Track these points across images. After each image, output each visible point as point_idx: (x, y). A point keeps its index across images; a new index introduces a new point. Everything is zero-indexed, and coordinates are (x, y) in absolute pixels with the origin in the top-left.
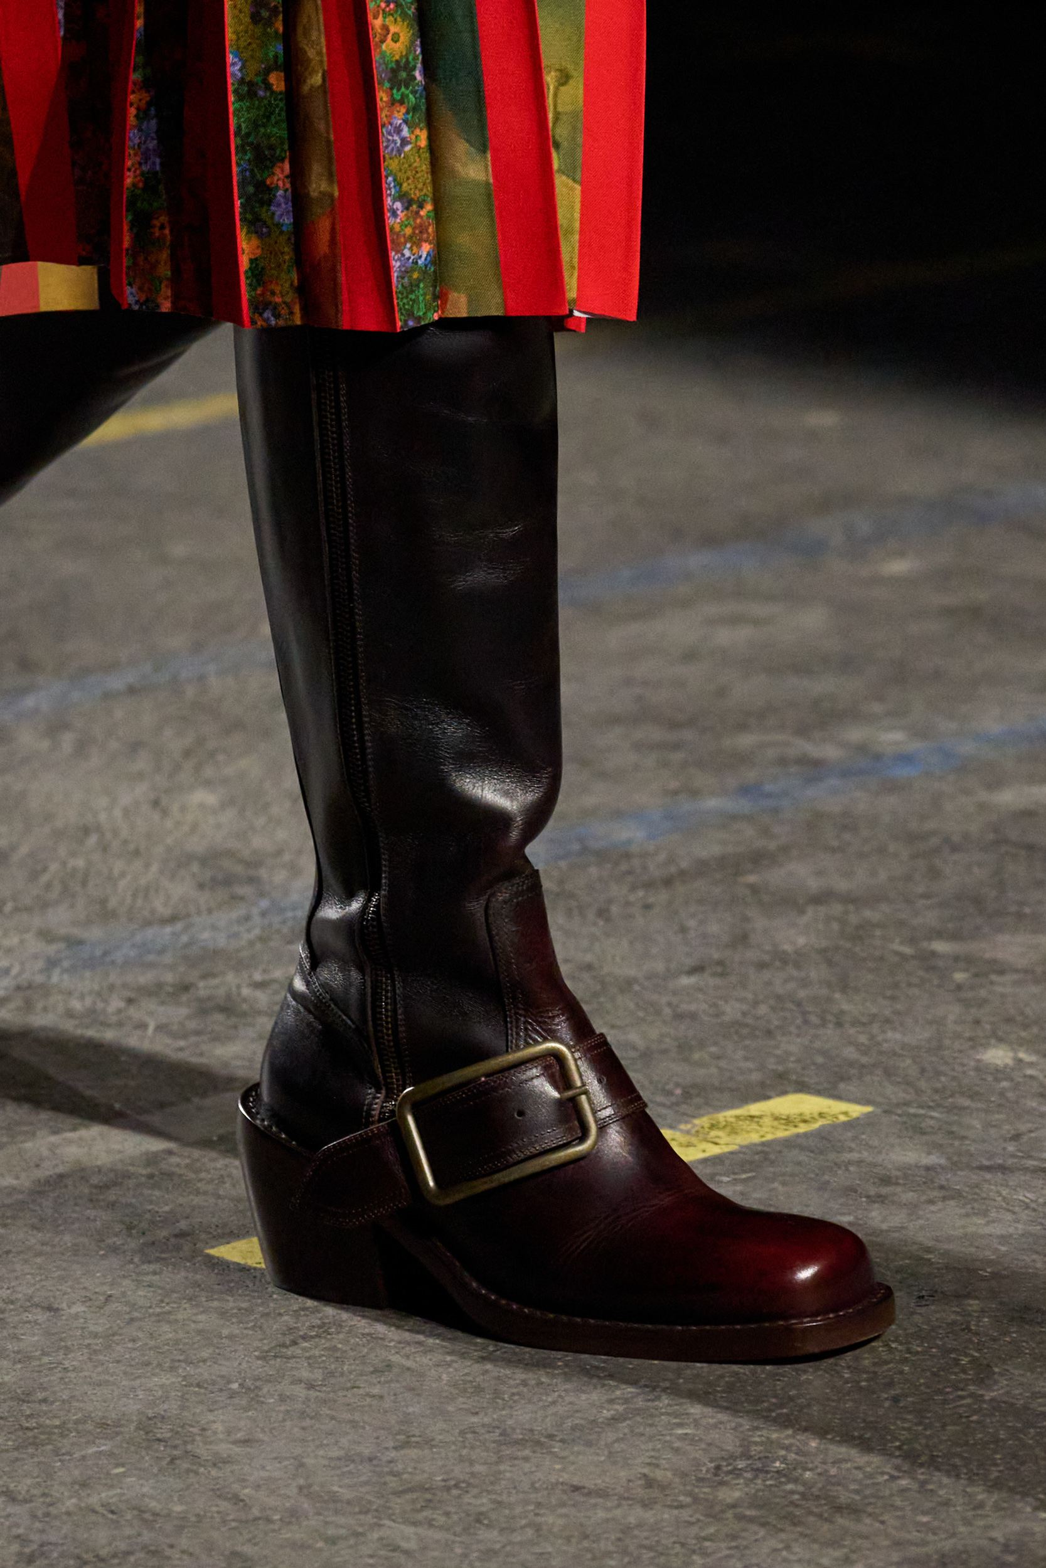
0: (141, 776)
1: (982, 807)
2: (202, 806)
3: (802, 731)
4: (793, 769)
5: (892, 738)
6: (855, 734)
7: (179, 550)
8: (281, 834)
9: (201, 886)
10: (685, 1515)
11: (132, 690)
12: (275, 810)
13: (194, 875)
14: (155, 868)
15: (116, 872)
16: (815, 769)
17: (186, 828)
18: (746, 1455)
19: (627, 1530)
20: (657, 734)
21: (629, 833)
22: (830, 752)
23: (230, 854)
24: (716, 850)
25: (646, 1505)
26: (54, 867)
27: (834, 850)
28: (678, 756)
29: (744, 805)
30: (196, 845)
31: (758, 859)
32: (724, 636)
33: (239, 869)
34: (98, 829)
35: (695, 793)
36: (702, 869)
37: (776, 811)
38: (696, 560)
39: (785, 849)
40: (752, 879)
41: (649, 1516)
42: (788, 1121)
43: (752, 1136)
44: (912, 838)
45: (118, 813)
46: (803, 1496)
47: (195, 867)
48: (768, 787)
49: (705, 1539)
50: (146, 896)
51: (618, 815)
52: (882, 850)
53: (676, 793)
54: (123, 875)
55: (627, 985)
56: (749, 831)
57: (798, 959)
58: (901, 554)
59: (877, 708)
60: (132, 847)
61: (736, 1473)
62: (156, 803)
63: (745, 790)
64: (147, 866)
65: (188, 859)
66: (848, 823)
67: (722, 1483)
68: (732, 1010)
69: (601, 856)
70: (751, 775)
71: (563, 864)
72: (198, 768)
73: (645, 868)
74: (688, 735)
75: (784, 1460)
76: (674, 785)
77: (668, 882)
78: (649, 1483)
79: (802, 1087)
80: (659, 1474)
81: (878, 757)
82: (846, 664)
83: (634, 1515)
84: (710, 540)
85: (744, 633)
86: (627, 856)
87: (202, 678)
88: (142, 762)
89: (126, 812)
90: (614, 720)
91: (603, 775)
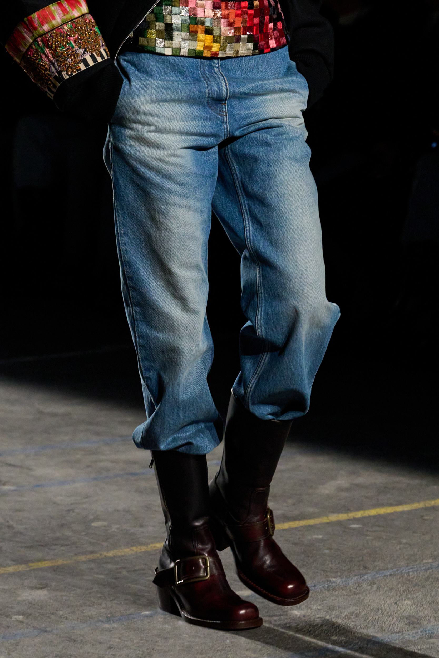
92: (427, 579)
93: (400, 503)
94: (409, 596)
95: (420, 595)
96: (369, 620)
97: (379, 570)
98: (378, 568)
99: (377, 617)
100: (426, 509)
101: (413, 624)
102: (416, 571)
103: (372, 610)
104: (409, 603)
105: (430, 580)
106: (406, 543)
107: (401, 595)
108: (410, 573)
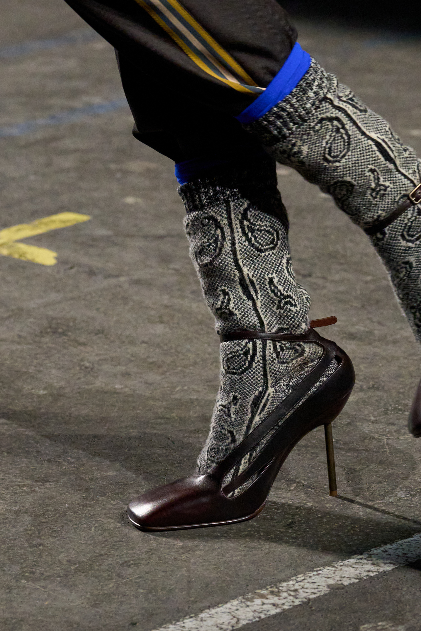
5: (97, 100)
10: (30, 347)
16: (72, 110)
18: (50, 327)
19: (12, 352)
25: (19, 343)
41: (19, 347)
42: (64, 222)
43: (53, 227)
46: (68, 340)
49: (37, 354)
55: (13, 179)
57: (68, 170)
61: (47, 333)
67: (42, 336)
68: (47, 186)
75: (62, 328)
78: (20, 336)
79: (69, 210)
80: (23, 334)
83: (15, 347)
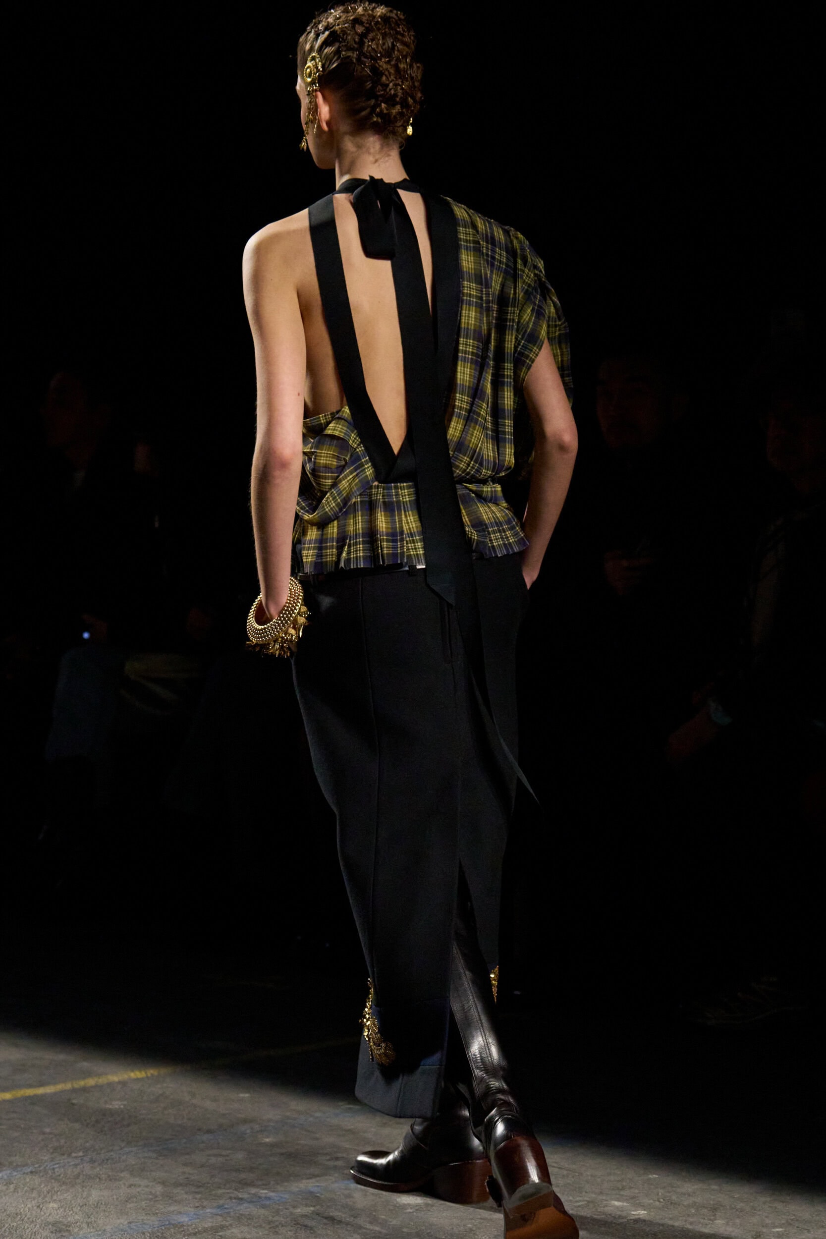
0: (34, 1199)
1: (291, 1213)
2: (53, 1208)
3: (236, 1190)
4: (234, 1201)
6: (253, 1191)
7: (47, 1130)
8: (77, 1217)
9: (52, 1232)
11: (31, 1172)
12: (75, 1210)
13: (49, 1229)
14: (38, 1226)
15: (26, 1228)
17: (48, 1215)
20: (193, 1189)
21: (184, 1219)
22: (246, 1196)
23: (60, 1222)
24: (210, 1225)
26: (6, 1226)
27: (246, 1225)
28: (198, 1196)
29: (219, 1211)
30: (51, 1219)
31: (222, 1227)
32: (213, 1160)
33: (64, 1227)
34: (21, 1214)
35: (204, 1207)
36: (205, 1230)
37: (229, 1213)
38: (205, 1137)
39: (231, 1225)
40: (220, 1234)
44: (270, 1222)
45: (27, 1209)
47: (50, 1226)
48: (226, 1206)
50: (35, 1235)
51: (180, 1213)
52: (260, 1226)
53: (198, 1207)
54: (28, 1228)
56: (220, 1219)
58: (268, 1137)
59: (260, 1183)
60: (31, 1220)
62: (38, 1207)
63: (219, 1207)
64: (35, 1225)
65: (49, 1223)
66: (250, 1217)
69: (175, 1226)
70: (221, 1202)
71: (163, 1228)
72: (52, 1197)
73: (188, 1229)
74: (201, 1189)
76: (197, 1205)
77: (195, 1234)
81: (260, 1198)
82: (251, 1169)
84: (209, 1131)
85: (220, 1159)
86: (183, 1226)
87: (54, 1169)
88: (35, 1194)
89: (29, 1209)
90: (181, 1185)
91: (176, 1201)
92: (77, 1176)
93: (41, 1084)
94: (55, 1197)
95: (68, 1196)
96: (5, 1227)
97: (17, 1166)
98: (15, 1164)
99: (15, 1224)
100: (74, 1090)
101: (60, 1231)
102: (64, 1167)
103: (9, 1216)
104: (55, 1206)
105: (81, 1176)
106: (50, 1133)
107: (45, 1196)
108: (56, 1170)
